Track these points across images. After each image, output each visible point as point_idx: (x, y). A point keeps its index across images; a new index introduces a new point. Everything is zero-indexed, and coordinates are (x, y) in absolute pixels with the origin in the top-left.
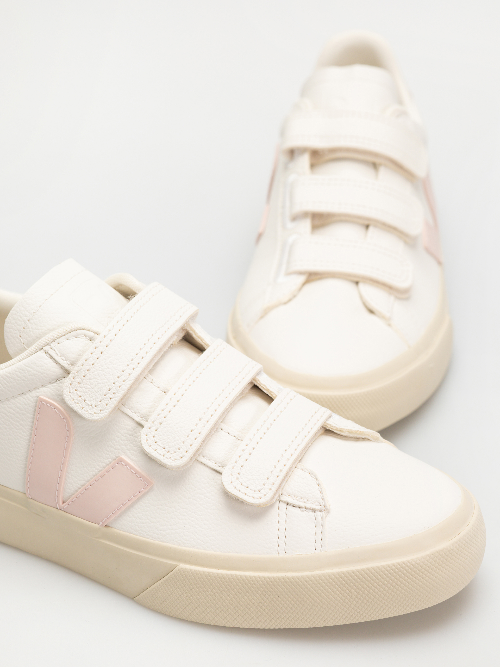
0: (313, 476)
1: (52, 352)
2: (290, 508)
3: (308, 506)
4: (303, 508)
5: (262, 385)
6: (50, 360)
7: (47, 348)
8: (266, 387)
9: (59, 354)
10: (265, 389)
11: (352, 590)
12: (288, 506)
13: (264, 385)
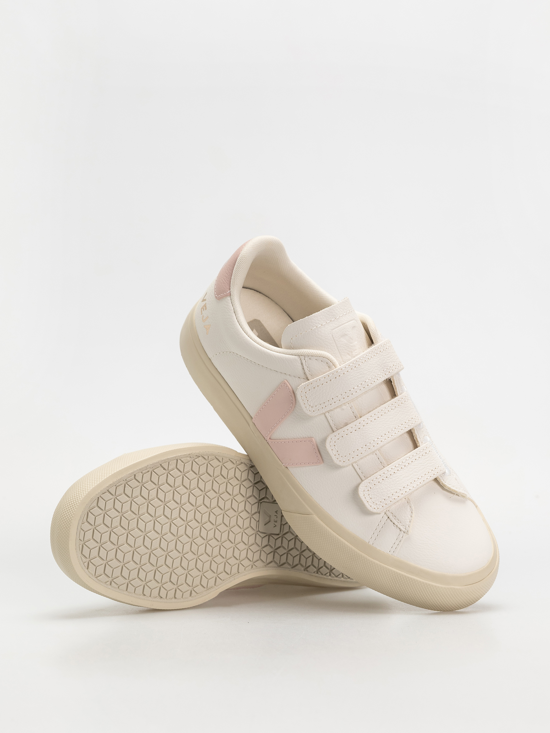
0: (411, 509)
1: (304, 362)
2: (388, 520)
3: (399, 526)
4: (395, 525)
5: (415, 434)
6: (300, 365)
7: (302, 358)
8: (417, 436)
9: (307, 365)
10: (415, 437)
11: (397, 584)
12: (388, 519)
13: (416, 435)
